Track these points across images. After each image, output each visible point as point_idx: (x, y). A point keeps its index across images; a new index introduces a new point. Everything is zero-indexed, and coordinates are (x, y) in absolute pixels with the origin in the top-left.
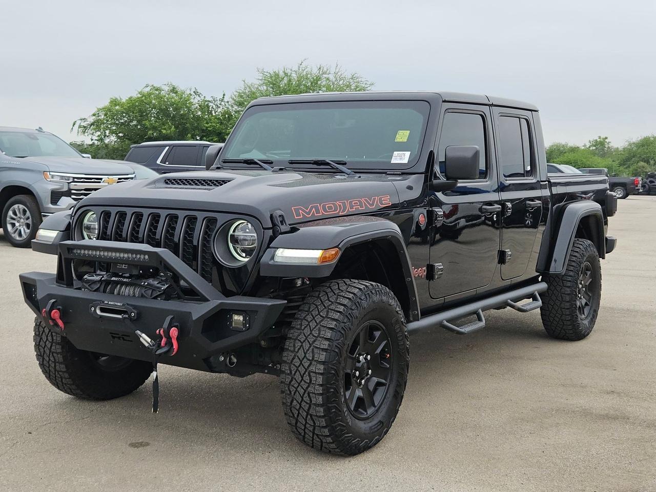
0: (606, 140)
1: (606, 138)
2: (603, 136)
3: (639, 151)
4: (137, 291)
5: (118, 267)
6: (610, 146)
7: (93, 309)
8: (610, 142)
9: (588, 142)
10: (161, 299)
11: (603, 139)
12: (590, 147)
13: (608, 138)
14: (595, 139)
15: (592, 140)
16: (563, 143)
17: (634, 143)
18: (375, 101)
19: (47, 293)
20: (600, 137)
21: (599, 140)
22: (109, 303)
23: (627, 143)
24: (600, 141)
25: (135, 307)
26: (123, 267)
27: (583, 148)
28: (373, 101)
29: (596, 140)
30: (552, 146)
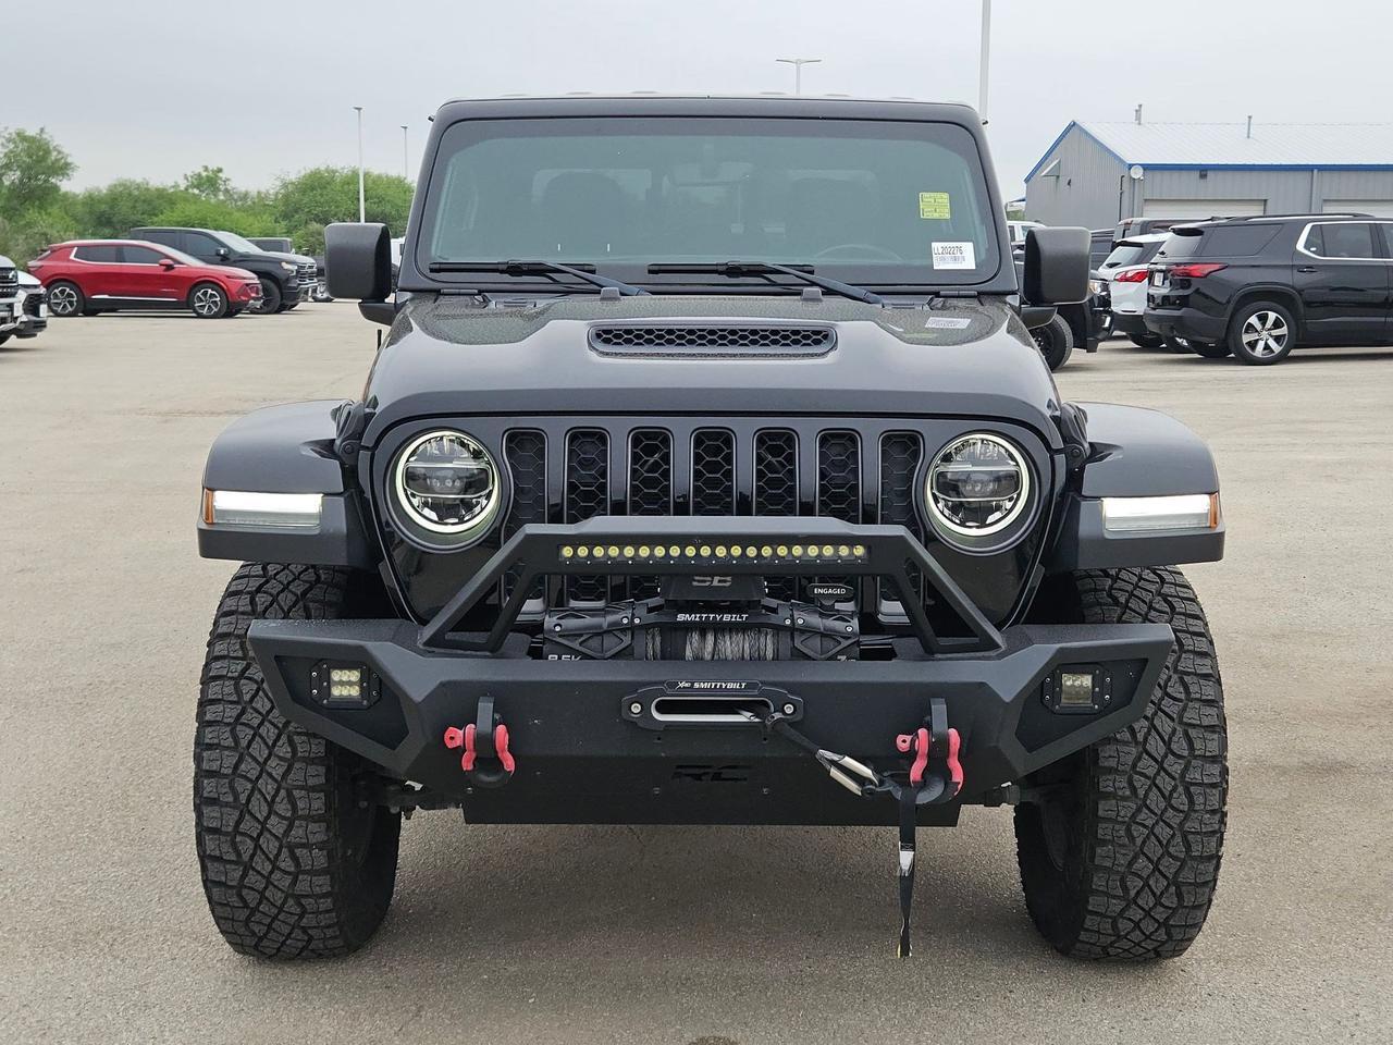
0: (220, 175)
1: (220, 170)
2: (213, 166)
3: (306, 200)
4: (768, 645)
5: (695, 584)
6: (229, 188)
7: (636, 708)
8: (228, 180)
9: (182, 178)
10: (848, 658)
11: (213, 171)
12: (186, 189)
13: (224, 170)
14: (197, 172)
15: (189, 174)
16: (139, 180)
17: (292, 183)
18: (823, 118)
19: (438, 682)
20: (206, 169)
21: (204, 174)
22: (696, 685)
23: (278, 183)
24: (207, 176)
25: (793, 688)
26: (715, 583)
27: (172, 190)
28: (818, 118)
29: (199, 175)
30: (115, 185)
